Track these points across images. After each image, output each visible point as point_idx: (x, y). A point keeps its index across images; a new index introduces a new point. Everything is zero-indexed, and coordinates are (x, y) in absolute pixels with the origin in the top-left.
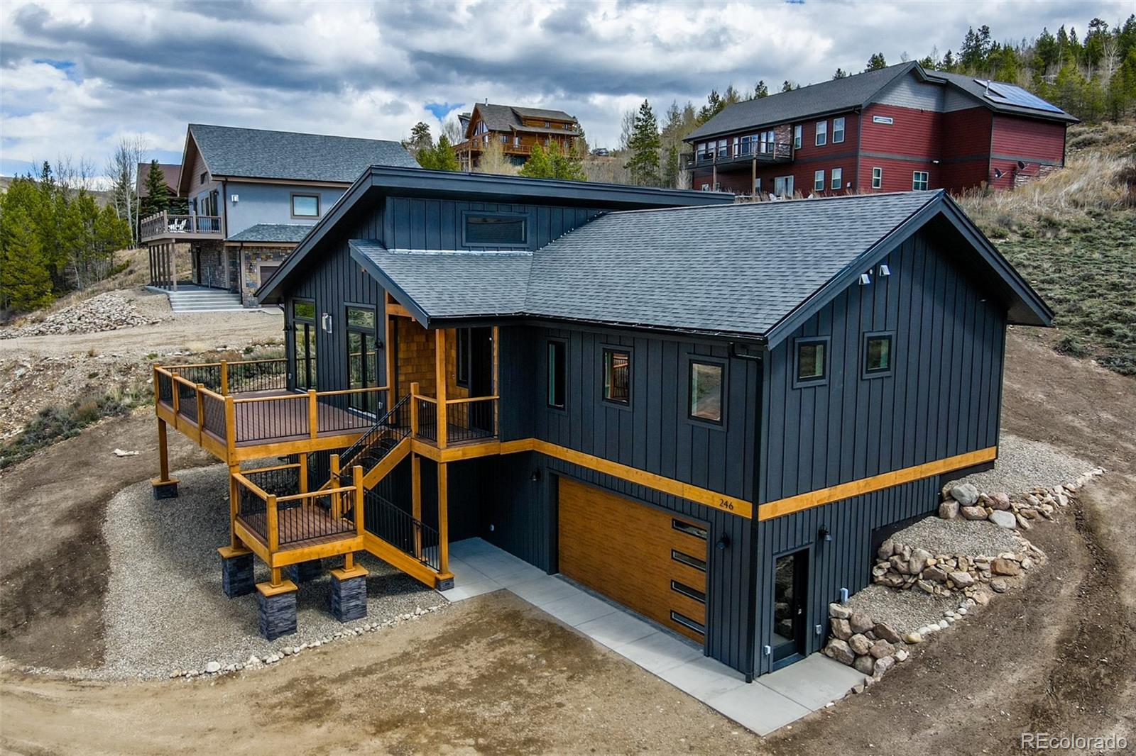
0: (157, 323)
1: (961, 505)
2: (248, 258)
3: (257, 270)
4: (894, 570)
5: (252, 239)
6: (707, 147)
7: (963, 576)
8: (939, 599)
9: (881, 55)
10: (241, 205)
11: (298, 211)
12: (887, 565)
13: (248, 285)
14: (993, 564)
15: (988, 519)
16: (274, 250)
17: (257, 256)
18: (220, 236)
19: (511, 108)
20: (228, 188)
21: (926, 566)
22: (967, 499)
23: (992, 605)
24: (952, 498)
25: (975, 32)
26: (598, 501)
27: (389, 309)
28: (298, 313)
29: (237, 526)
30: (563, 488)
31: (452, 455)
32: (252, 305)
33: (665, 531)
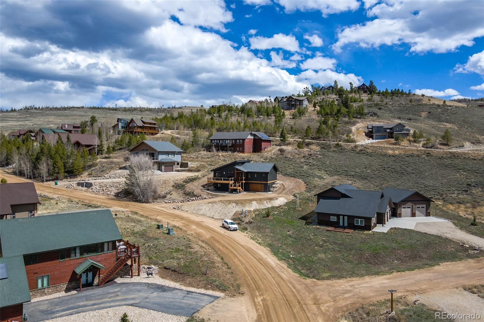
3: (164, 166)
5: (164, 161)
6: (214, 141)
8: (276, 188)
14: (278, 186)
16: (166, 163)
18: (158, 161)
20: (159, 153)
21: (275, 186)
22: (276, 183)
24: (274, 183)
26: (254, 185)
27: (236, 171)
28: (217, 172)
29: (230, 188)
30: (250, 184)
31: (244, 182)
32: (163, 172)
33: (260, 185)
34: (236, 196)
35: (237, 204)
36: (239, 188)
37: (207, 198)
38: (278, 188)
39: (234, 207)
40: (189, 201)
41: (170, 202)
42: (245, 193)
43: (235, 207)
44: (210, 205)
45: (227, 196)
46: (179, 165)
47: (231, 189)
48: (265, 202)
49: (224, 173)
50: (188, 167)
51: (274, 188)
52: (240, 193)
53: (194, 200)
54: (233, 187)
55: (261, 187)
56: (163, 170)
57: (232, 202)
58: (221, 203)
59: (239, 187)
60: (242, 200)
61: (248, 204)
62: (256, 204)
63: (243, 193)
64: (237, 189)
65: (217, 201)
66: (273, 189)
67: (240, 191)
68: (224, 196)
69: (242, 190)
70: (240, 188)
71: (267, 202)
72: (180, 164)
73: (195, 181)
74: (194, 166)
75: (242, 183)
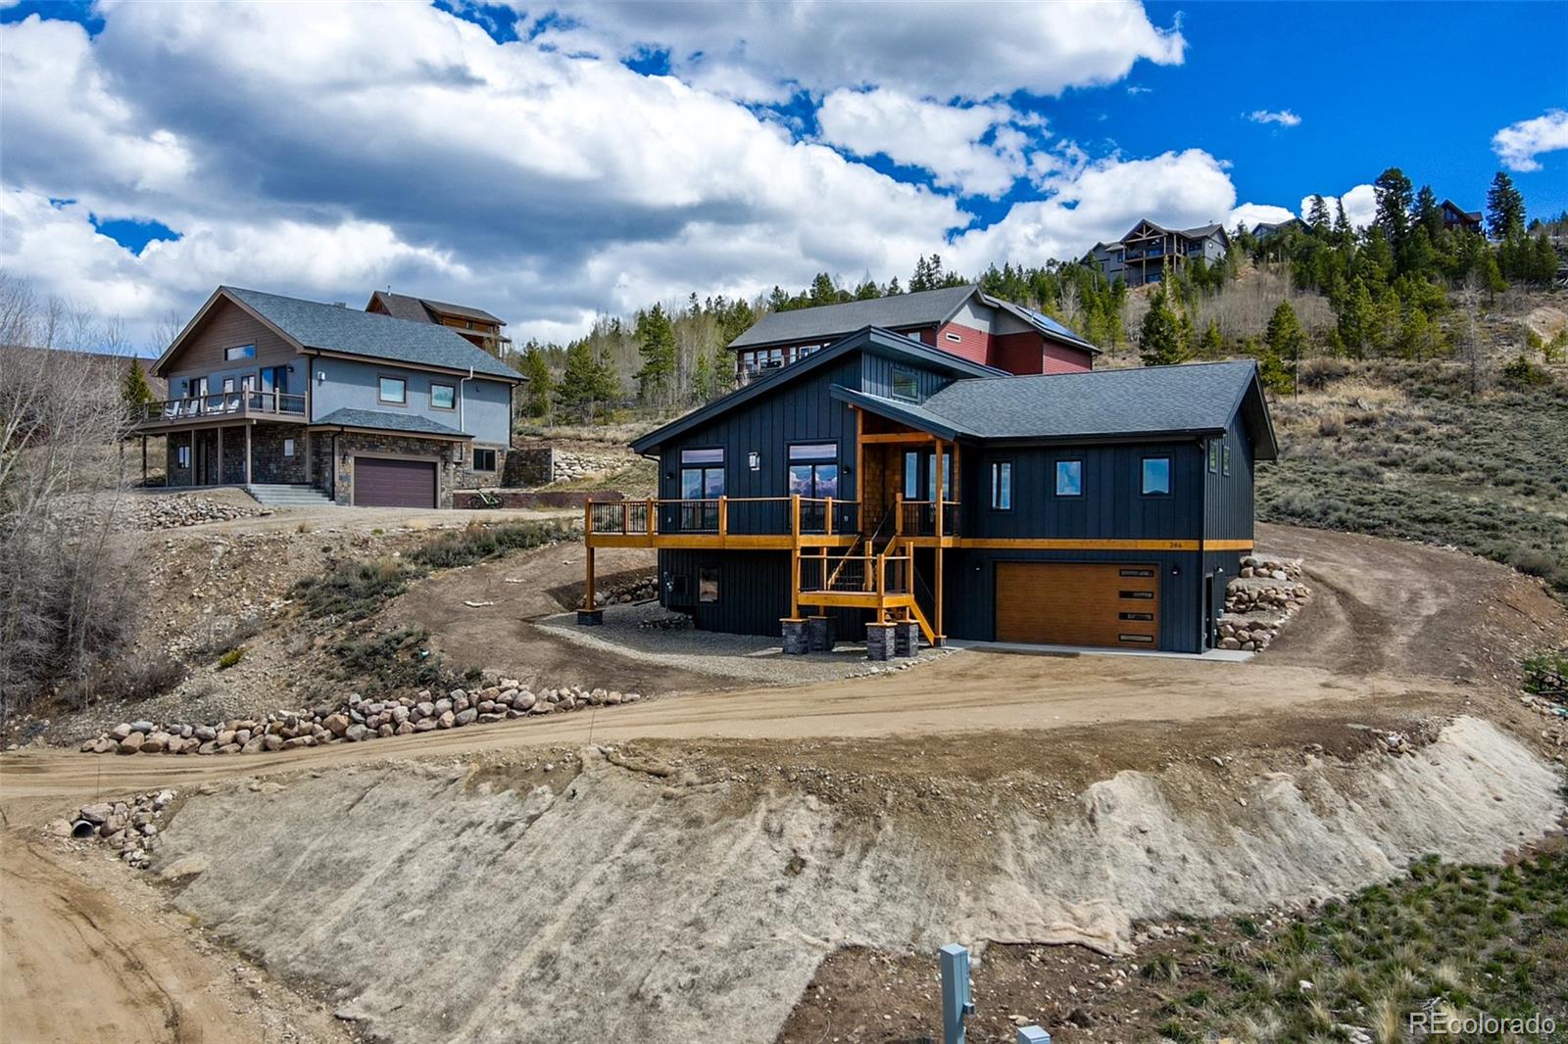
0: (269, 514)
1: (1255, 569)
2: (342, 446)
3: (351, 461)
4: (1240, 601)
5: (351, 423)
6: (769, 355)
7: (1283, 597)
8: (1272, 612)
9: (826, 275)
10: (326, 385)
11: (384, 397)
12: (1235, 598)
13: (341, 478)
14: (1294, 591)
15: (1271, 576)
16: (369, 439)
17: (352, 444)
18: (306, 420)
19: (421, 301)
20: (315, 363)
21: (1260, 594)
22: (1259, 564)
23: (1301, 611)
24: (1247, 564)
25: (927, 260)
26: (1042, 574)
27: (862, 439)
28: (689, 456)
29: (801, 598)
30: (1003, 573)
31: (946, 542)
32: (345, 501)
33: (1113, 580)
34: (858, 689)
35: (858, 811)
36: (890, 601)
37: (528, 710)
38: (1293, 608)
39: (796, 865)
40: (340, 734)
41: (161, 737)
42: (957, 656)
43: (825, 881)
44: (491, 805)
45: (761, 682)
46: (491, 467)
47: (805, 611)
48: (1283, 787)
49: (753, 460)
50: (548, 481)
51: (1246, 605)
52: (902, 650)
53: (394, 721)
54: (827, 596)
55: (1125, 594)
56: (347, 485)
57: (789, 782)
58: (625, 787)
59: (890, 588)
60: (935, 746)
61: (1030, 826)
62: (1153, 816)
63: (934, 655)
64: (871, 614)
65: (589, 753)
66: (1243, 620)
67: (902, 634)
68: (723, 683)
69: (921, 619)
70: (907, 599)
71: (1306, 790)
72: (500, 462)
73: (521, 554)
74: (590, 473)
75: (925, 557)
